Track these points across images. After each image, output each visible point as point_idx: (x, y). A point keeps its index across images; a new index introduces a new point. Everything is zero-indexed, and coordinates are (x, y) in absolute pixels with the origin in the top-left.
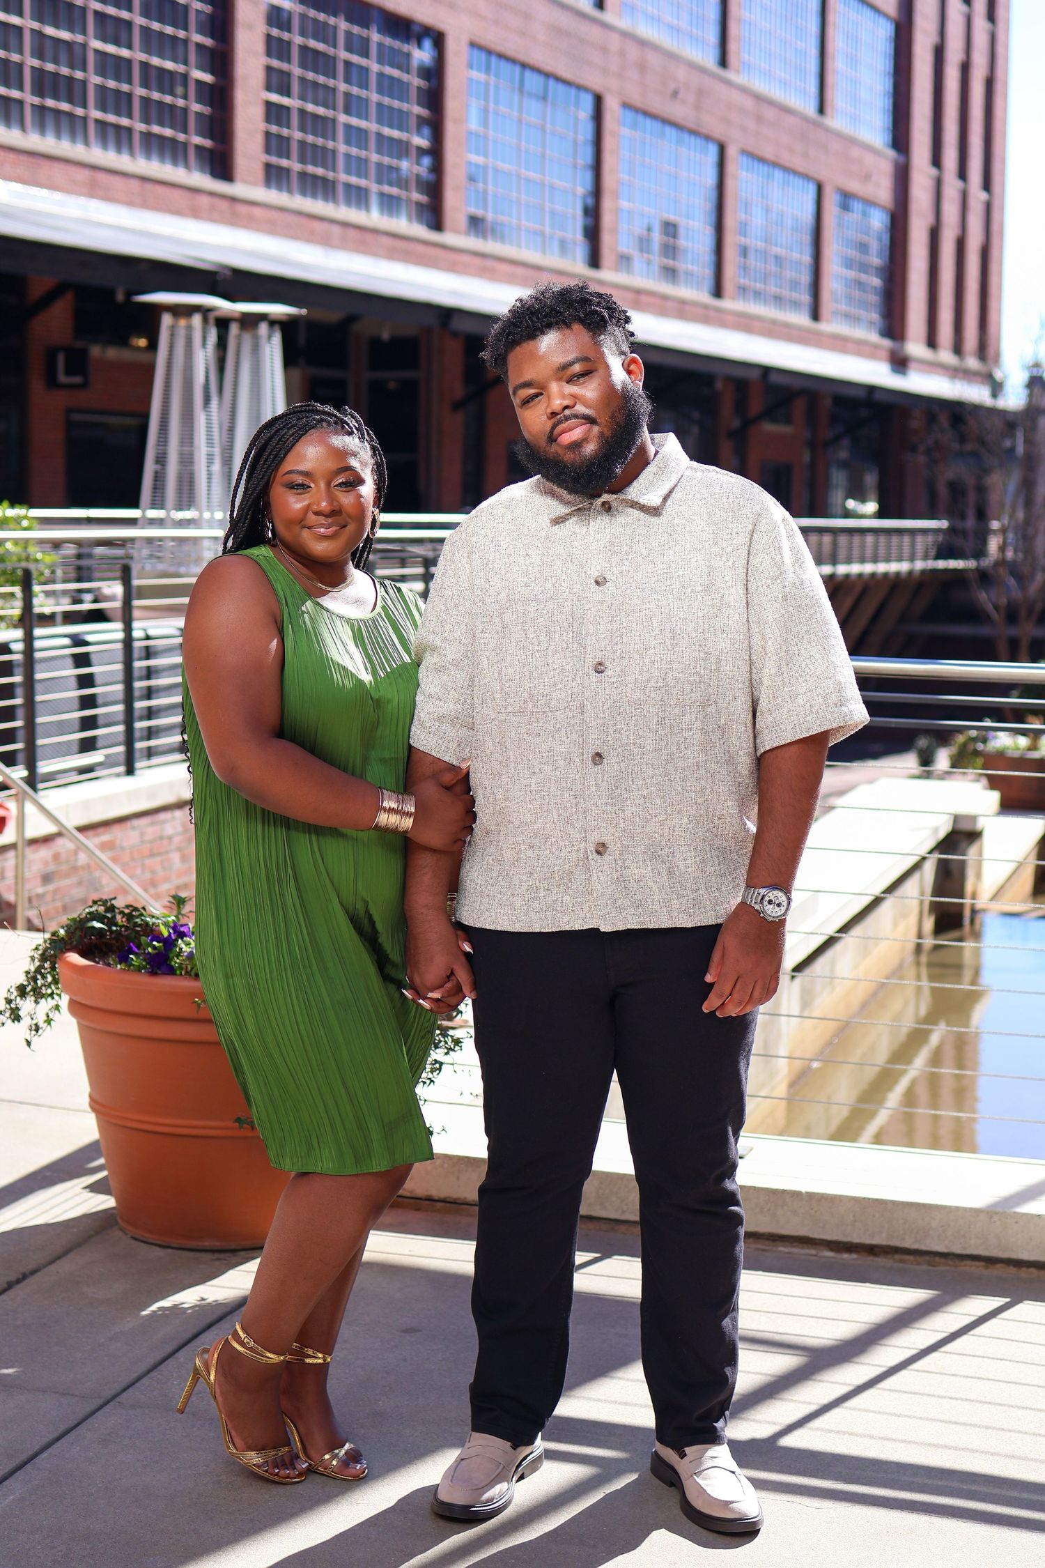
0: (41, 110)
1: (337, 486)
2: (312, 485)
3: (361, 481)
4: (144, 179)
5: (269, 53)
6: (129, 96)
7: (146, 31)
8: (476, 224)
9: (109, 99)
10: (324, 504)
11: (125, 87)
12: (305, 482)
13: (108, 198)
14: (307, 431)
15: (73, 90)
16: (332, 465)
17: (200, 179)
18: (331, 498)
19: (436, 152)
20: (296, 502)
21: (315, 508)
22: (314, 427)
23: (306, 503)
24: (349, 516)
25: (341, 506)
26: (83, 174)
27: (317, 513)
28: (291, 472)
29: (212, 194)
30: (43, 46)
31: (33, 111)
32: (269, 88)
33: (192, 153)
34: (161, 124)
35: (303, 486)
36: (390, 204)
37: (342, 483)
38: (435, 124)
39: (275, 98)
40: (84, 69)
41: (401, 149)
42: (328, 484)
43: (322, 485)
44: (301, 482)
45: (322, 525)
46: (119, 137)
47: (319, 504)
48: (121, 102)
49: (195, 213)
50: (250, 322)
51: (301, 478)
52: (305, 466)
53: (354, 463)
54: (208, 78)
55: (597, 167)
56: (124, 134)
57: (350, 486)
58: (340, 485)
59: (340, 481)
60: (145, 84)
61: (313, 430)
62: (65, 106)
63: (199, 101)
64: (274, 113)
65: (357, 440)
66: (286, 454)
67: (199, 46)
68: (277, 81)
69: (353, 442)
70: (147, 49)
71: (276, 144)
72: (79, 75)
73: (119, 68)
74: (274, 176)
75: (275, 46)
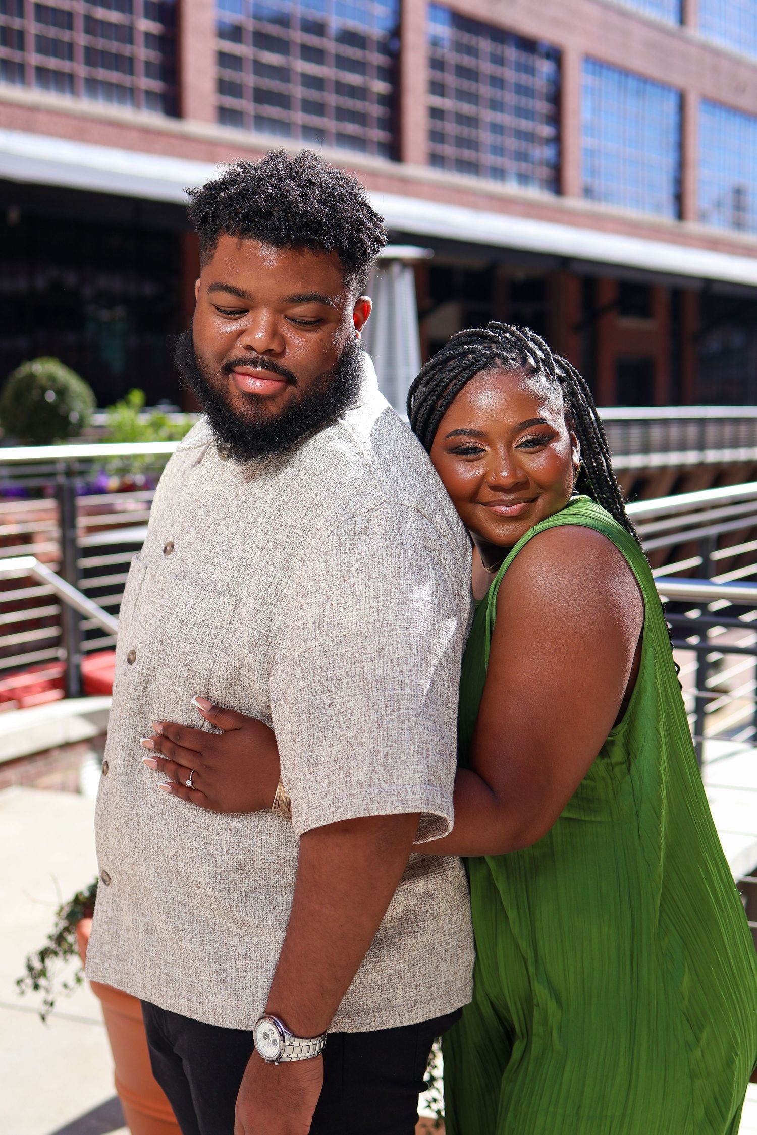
0: (259, 117)
1: (521, 446)
2: (487, 448)
3: (553, 436)
7: (338, 54)
8: (588, 192)
9: (311, 106)
10: (504, 474)
11: (321, 97)
12: (477, 445)
14: (475, 373)
15: (283, 101)
16: (513, 419)
18: (515, 465)
19: (558, 140)
20: (467, 472)
21: (492, 479)
22: (484, 366)
23: (479, 472)
24: (540, 485)
25: (527, 474)
27: (496, 488)
28: (457, 433)
29: (388, 174)
30: (260, 68)
31: (253, 118)
32: (433, 93)
34: (351, 123)
35: (475, 450)
36: (524, 178)
37: (528, 441)
38: (556, 118)
39: (436, 101)
40: (292, 84)
41: (530, 137)
42: (508, 446)
43: (501, 450)
44: (471, 445)
45: (502, 503)
47: (497, 474)
48: (317, 108)
51: (470, 440)
52: (477, 425)
53: (545, 414)
54: (384, 87)
55: (681, 146)
57: (539, 444)
58: (525, 444)
59: (525, 439)
60: (337, 94)
61: (483, 372)
63: (378, 104)
64: (436, 113)
65: (543, 380)
66: (447, 406)
68: (437, 88)
69: (540, 384)
70: (339, 68)
71: (436, 136)
74: (436, 160)
75: (437, 64)
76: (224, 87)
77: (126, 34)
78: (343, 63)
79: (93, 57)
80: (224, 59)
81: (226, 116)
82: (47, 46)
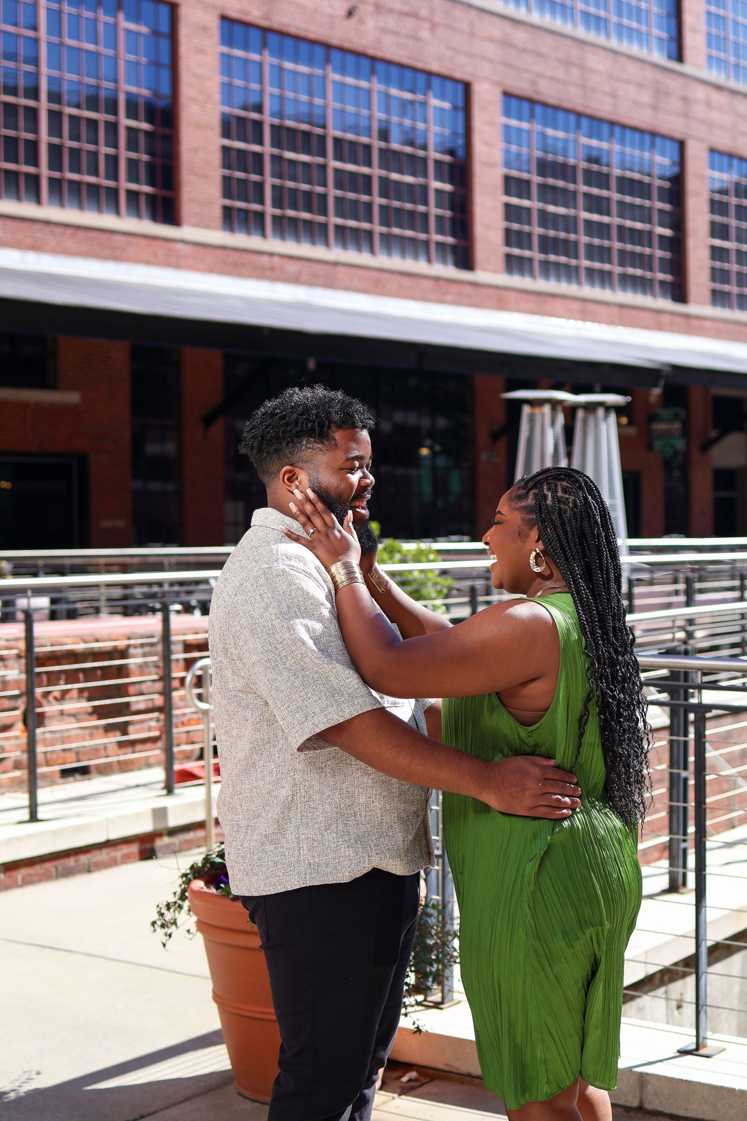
0: (545, 264)
4: (621, 306)
5: (712, 211)
6: (609, 250)
7: (621, 203)
9: (594, 252)
11: (606, 243)
13: (595, 319)
15: (569, 248)
17: (666, 304)
26: (576, 306)
29: (672, 313)
30: (546, 219)
31: (540, 266)
32: (713, 235)
33: (657, 286)
34: (634, 266)
39: (718, 242)
40: (576, 232)
46: (603, 278)
48: (603, 254)
49: (660, 327)
50: (591, 408)
54: (667, 232)
56: (606, 276)
60: (621, 239)
62: (563, 259)
63: (661, 248)
64: (717, 253)
67: (661, 211)
68: (719, 231)
70: (621, 215)
71: (719, 275)
72: (572, 237)
73: (602, 230)
74: (718, 298)
75: (717, 207)
76: (511, 238)
77: (420, 194)
78: (625, 210)
79: (389, 216)
80: (511, 213)
81: (513, 264)
82: (345, 208)
